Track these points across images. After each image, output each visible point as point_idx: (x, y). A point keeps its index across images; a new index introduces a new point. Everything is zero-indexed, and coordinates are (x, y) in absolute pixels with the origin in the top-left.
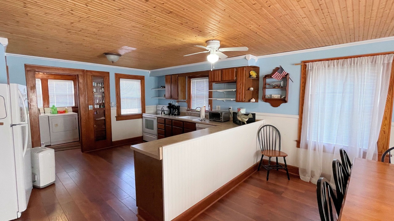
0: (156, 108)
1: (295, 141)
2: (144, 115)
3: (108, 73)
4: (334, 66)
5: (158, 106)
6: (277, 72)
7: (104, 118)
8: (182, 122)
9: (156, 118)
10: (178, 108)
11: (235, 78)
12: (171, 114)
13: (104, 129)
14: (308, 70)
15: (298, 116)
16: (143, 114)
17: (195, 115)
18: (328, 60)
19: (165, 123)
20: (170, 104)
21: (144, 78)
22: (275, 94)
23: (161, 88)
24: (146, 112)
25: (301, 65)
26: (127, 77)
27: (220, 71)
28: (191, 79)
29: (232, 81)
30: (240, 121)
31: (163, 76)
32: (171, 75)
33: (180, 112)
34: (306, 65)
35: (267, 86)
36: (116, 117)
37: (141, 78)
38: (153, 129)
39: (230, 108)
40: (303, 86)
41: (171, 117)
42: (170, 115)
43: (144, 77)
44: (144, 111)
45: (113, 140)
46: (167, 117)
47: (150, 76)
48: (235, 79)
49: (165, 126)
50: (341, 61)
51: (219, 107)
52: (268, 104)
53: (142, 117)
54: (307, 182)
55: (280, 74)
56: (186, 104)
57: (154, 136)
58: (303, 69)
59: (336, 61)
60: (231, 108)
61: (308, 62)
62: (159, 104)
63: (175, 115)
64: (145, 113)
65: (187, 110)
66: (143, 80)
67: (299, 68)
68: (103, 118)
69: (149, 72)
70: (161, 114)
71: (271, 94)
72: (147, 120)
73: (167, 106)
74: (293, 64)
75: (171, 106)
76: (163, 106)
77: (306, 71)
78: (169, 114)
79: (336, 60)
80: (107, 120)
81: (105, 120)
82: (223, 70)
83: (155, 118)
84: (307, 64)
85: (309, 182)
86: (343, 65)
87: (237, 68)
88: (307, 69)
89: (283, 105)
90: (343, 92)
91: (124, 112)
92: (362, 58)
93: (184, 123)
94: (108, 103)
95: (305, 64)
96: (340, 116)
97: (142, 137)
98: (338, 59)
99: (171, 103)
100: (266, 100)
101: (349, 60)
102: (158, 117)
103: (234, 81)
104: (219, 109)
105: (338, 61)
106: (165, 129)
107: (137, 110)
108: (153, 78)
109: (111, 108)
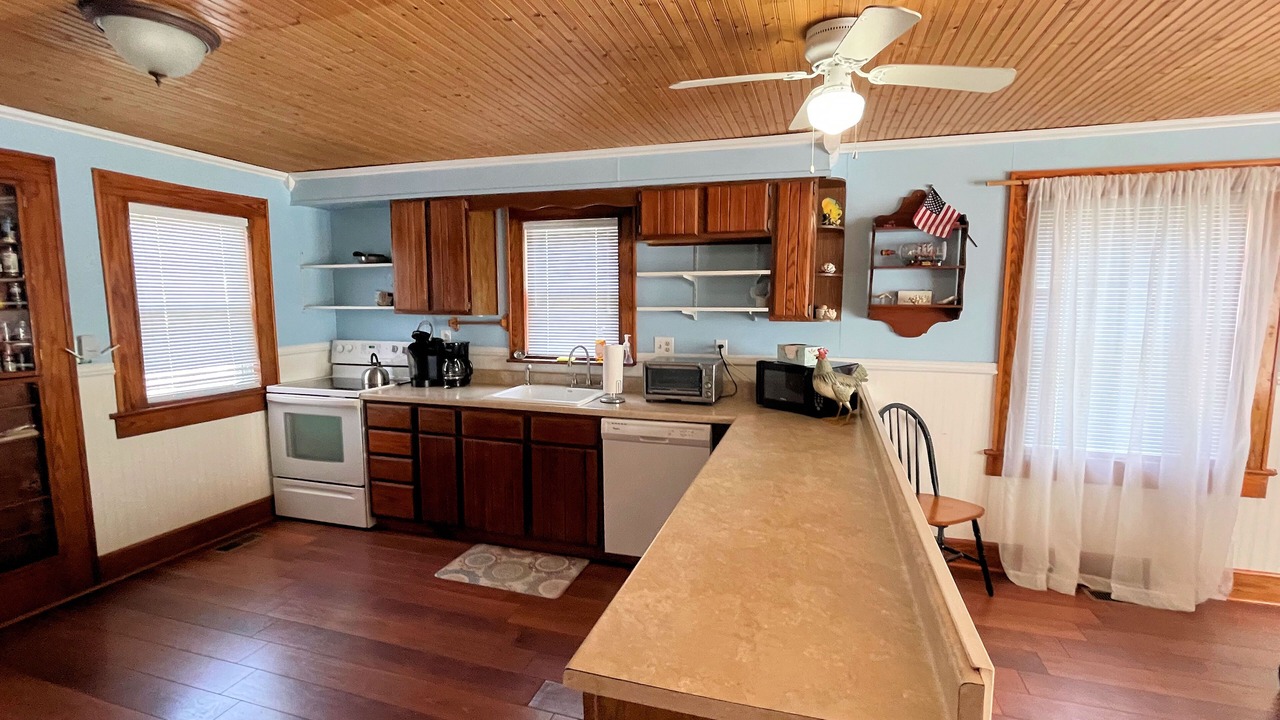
0: (326, 354)
1: (979, 453)
2: (274, 393)
3: (49, 163)
4: (1121, 193)
5: (339, 344)
6: (924, 208)
7: (35, 433)
8: (520, 419)
9: (359, 404)
10: (461, 352)
11: (767, 225)
12: (427, 382)
13: (34, 493)
14: (1033, 205)
15: (995, 365)
16: (269, 388)
17: (554, 378)
18: (1098, 172)
19: (414, 429)
20: (420, 337)
21: (266, 208)
22: (912, 287)
23: (362, 262)
24: (283, 379)
25: (1009, 188)
26: (165, 198)
27: (696, 191)
28: (525, 225)
29: (755, 235)
30: (827, 400)
31: (379, 204)
32: (428, 201)
33: (471, 370)
34: (1026, 188)
35: (878, 259)
36: (112, 417)
37: (252, 210)
38: (338, 457)
39: (721, 347)
40: (1012, 262)
41: (429, 395)
42: (423, 386)
43: (264, 202)
44: (270, 372)
45: (102, 550)
46: (409, 395)
47: (294, 203)
48: (765, 228)
49: (415, 440)
50: (1144, 179)
51: (667, 344)
52: (880, 327)
53: (264, 405)
54: (1041, 593)
55: (934, 215)
56: (498, 334)
57: (349, 494)
58: (1016, 200)
59: (1130, 179)
60: (726, 343)
61: (1036, 175)
62: (341, 337)
63: (452, 384)
64: (276, 382)
65: (512, 359)
66: (259, 221)
67: (998, 195)
68: (25, 431)
69: (287, 183)
70: (372, 385)
71: (894, 289)
72: (293, 419)
73: (407, 344)
74: (978, 183)
75: (423, 348)
76: (371, 343)
77: (1024, 208)
78: (418, 381)
79: (1127, 176)
80: (59, 439)
81: (39, 442)
82: (711, 191)
83: (352, 408)
84: (1033, 183)
85: (1045, 589)
86: (1147, 193)
87: (776, 185)
88: (1029, 201)
89: (940, 329)
90: (1149, 283)
91: (161, 385)
92: (1250, 171)
93: (533, 420)
94: (54, 340)
95: (1026, 182)
96: (1141, 362)
97: (270, 501)
98: (1133, 171)
99: (426, 329)
100: (874, 312)
101: (1170, 176)
102: (366, 402)
103: (761, 235)
104: (667, 350)
105: (1134, 177)
106: (414, 456)
107: (237, 373)
108: (308, 215)
109: (80, 369)
